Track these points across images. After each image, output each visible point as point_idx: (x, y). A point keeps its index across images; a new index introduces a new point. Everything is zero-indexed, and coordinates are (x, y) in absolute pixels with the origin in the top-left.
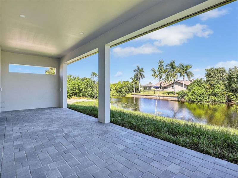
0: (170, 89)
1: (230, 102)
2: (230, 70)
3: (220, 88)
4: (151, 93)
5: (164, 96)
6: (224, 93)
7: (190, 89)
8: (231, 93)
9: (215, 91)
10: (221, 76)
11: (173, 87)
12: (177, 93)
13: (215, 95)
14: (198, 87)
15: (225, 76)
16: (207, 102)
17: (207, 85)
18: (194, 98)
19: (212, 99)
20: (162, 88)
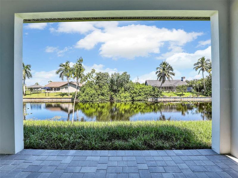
0: (63, 91)
1: (112, 99)
2: (112, 75)
3: (106, 89)
4: (41, 96)
5: (57, 98)
6: (109, 93)
7: (83, 90)
8: (113, 93)
9: (103, 91)
10: (106, 79)
11: (66, 88)
12: (71, 95)
13: (103, 94)
14: (90, 88)
15: (109, 79)
16: (97, 101)
17: (97, 87)
18: (87, 98)
19: (101, 98)
20: (53, 89)
